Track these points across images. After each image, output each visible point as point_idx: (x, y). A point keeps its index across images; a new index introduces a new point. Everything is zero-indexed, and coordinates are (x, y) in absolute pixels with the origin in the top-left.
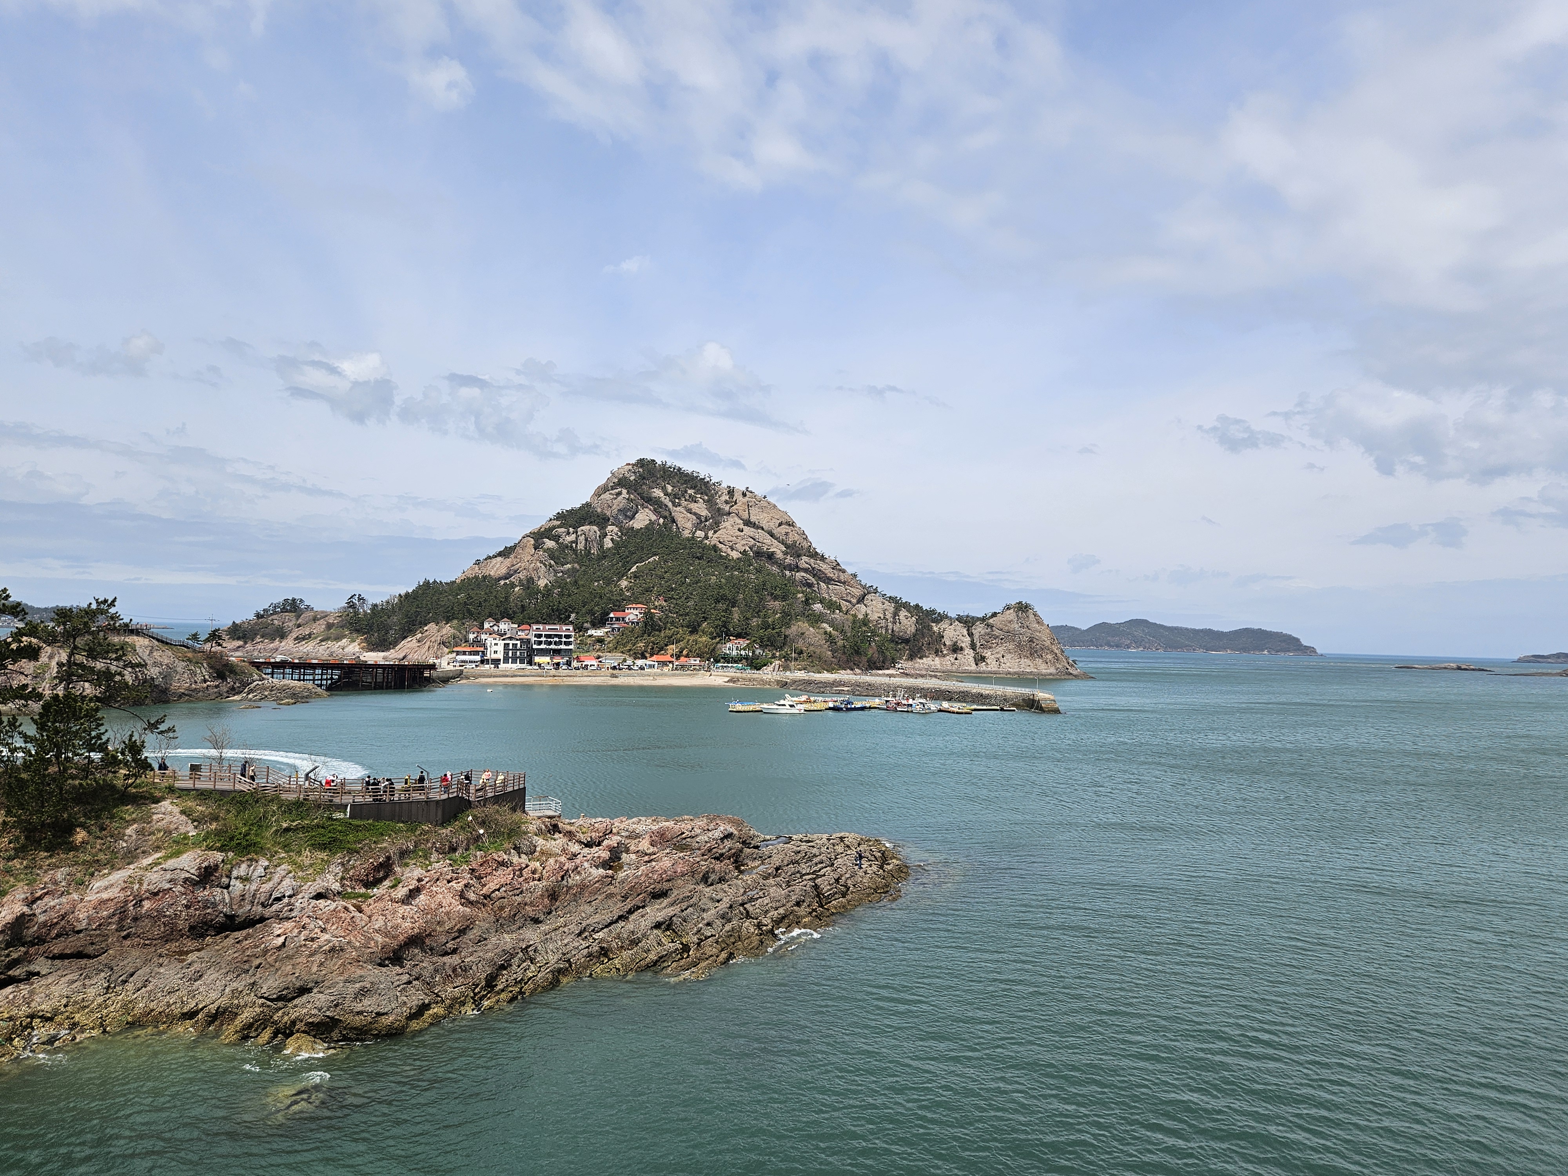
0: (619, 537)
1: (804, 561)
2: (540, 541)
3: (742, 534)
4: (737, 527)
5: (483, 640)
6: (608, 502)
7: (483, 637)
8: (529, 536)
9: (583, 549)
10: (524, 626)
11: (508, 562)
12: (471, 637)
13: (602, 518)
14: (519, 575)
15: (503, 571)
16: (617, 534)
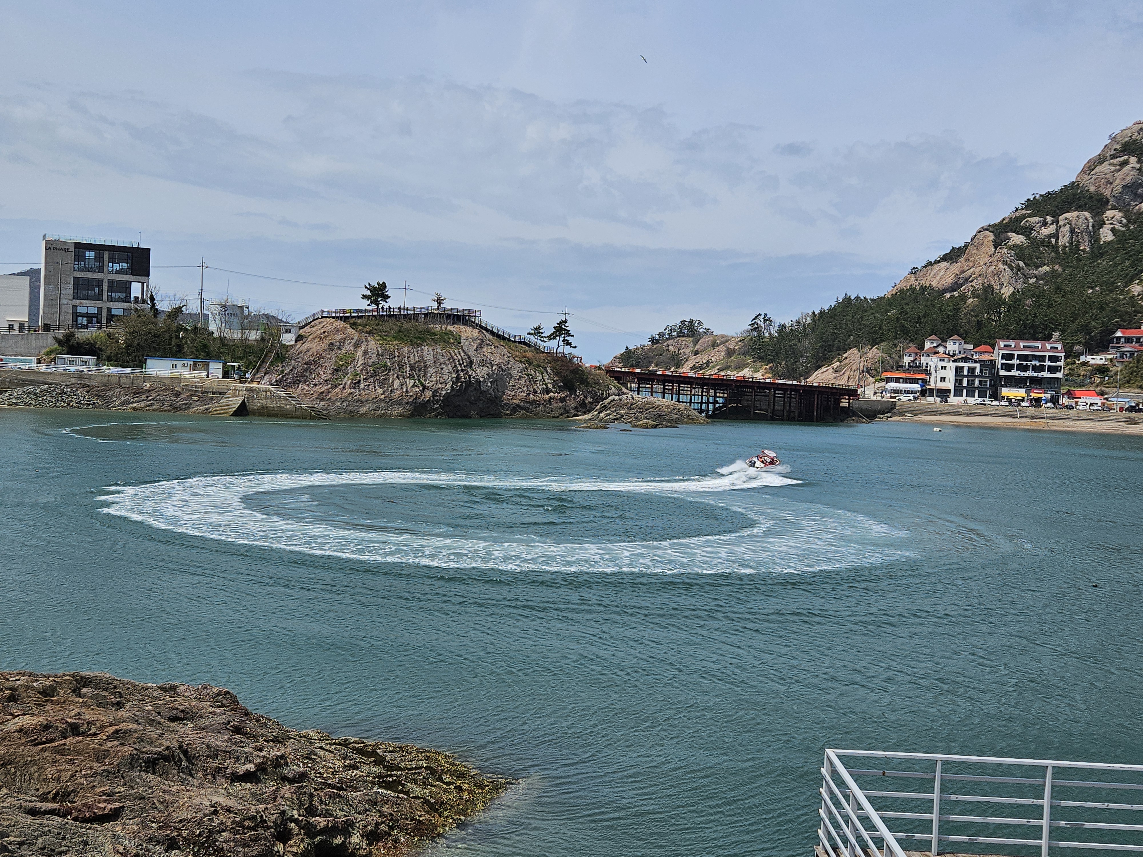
0: (1124, 227)
2: (1002, 236)
5: (925, 365)
6: (1107, 176)
7: (924, 360)
8: (987, 230)
9: (1067, 244)
10: (982, 348)
11: (955, 268)
12: (907, 360)
13: (1098, 200)
14: (973, 284)
15: (949, 280)
16: (1120, 222)
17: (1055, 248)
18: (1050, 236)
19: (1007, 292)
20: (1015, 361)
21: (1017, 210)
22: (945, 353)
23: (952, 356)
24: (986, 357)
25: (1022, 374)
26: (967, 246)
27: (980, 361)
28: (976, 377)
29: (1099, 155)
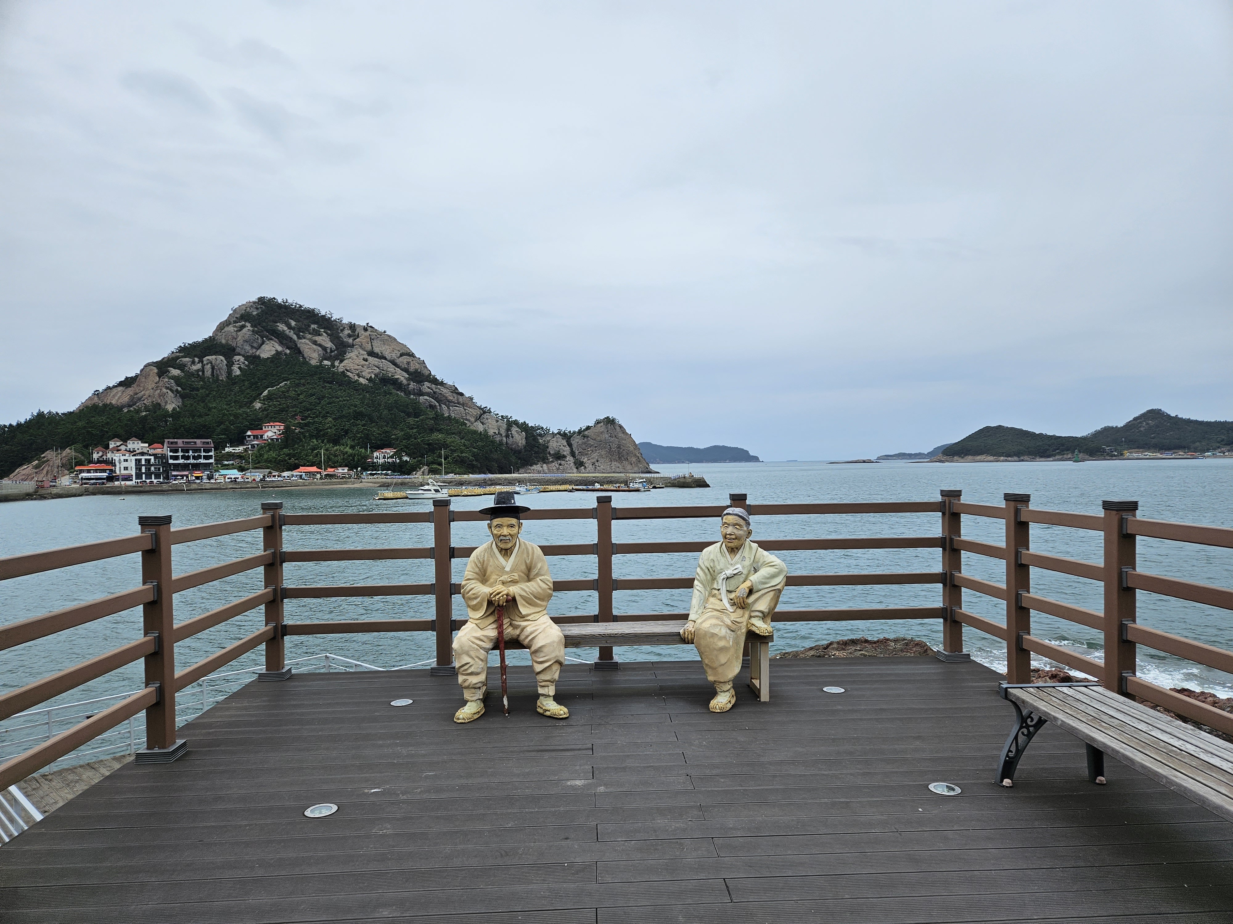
0: (246, 366)
1: (426, 387)
2: (164, 370)
3: (367, 363)
4: (362, 357)
5: (110, 459)
6: (233, 334)
7: (109, 455)
8: (151, 365)
9: (210, 377)
10: (156, 445)
11: (130, 391)
12: (95, 456)
13: (228, 349)
14: (145, 402)
15: (125, 399)
16: (244, 363)
17: (202, 378)
18: (198, 371)
19: (170, 407)
20: (180, 454)
21: (173, 353)
22: (126, 450)
23: (132, 452)
24: (159, 451)
25: (186, 461)
26: (137, 376)
27: (153, 455)
28: (152, 465)
29: (226, 320)
